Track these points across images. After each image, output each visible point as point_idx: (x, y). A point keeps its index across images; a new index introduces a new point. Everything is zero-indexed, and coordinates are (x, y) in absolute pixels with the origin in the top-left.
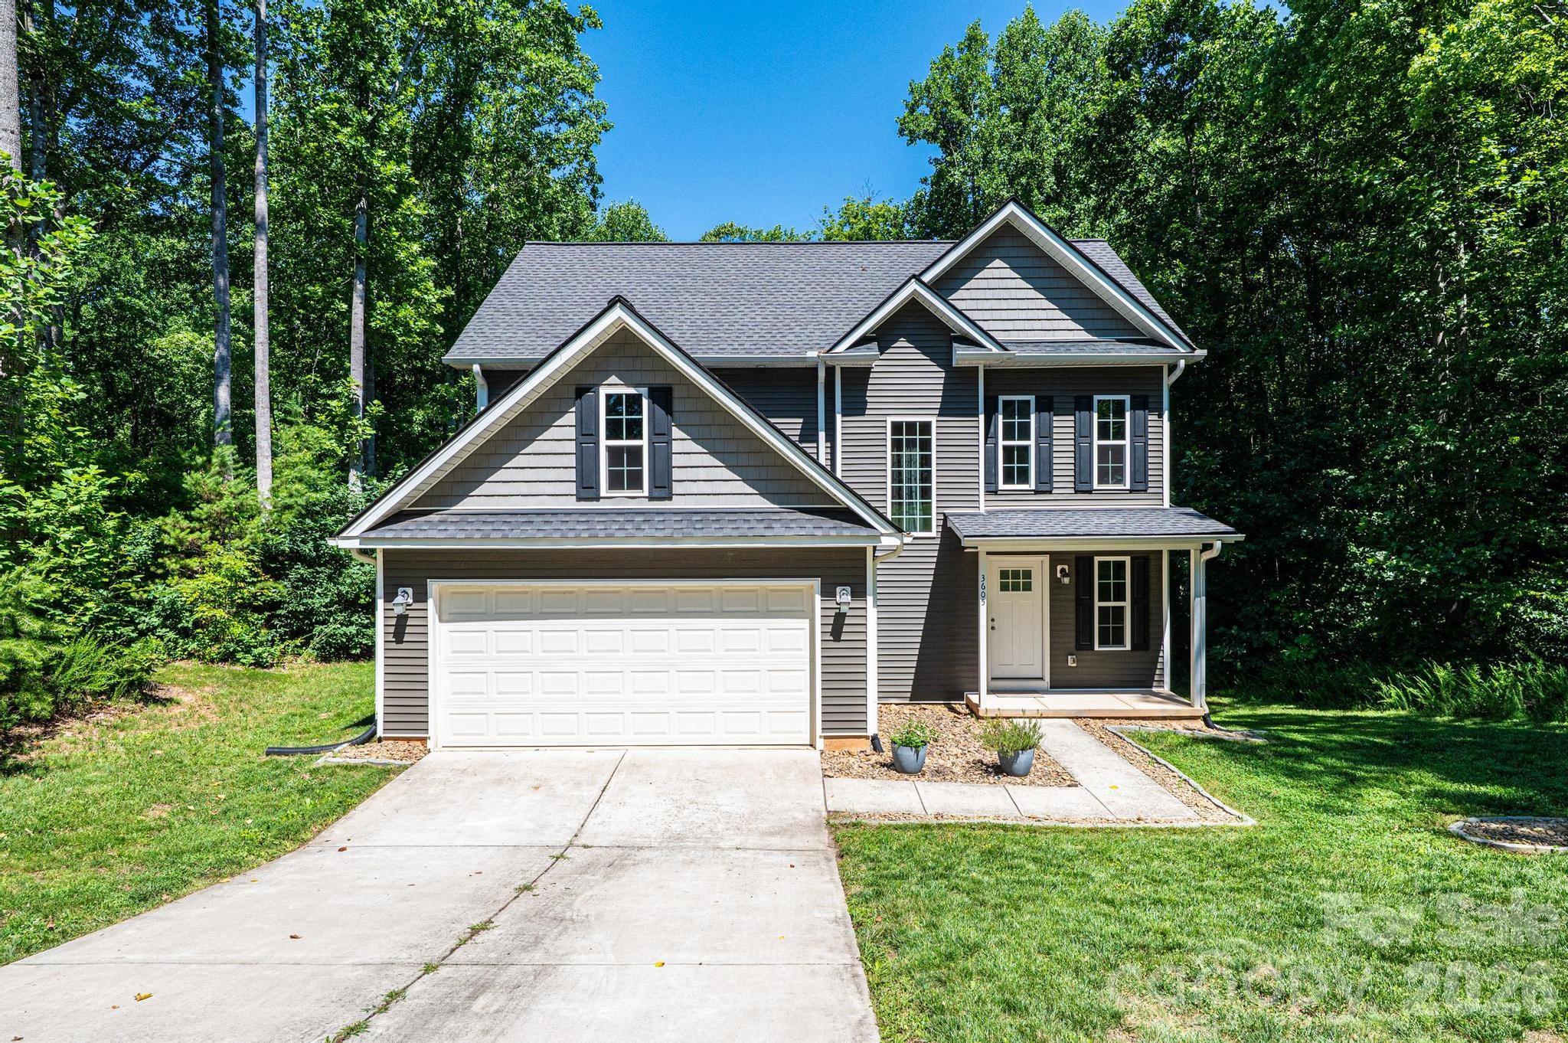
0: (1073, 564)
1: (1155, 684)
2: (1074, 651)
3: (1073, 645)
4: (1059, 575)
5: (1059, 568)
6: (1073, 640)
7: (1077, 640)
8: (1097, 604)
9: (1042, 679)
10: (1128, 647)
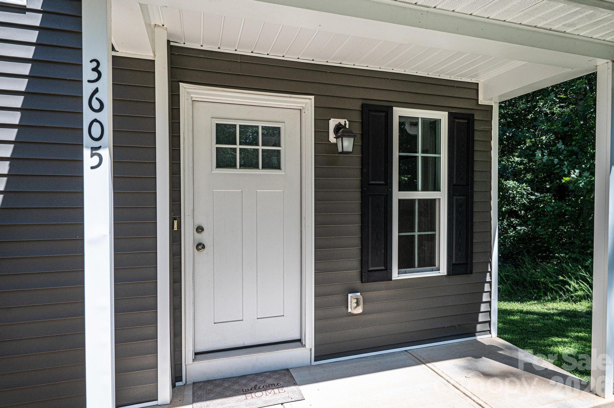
0: (357, 118)
1: (479, 327)
2: (358, 284)
3: (355, 273)
4: (332, 139)
5: (333, 123)
6: (355, 263)
7: (363, 263)
8: (398, 195)
9: (299, 342)
10: (443, 271)
